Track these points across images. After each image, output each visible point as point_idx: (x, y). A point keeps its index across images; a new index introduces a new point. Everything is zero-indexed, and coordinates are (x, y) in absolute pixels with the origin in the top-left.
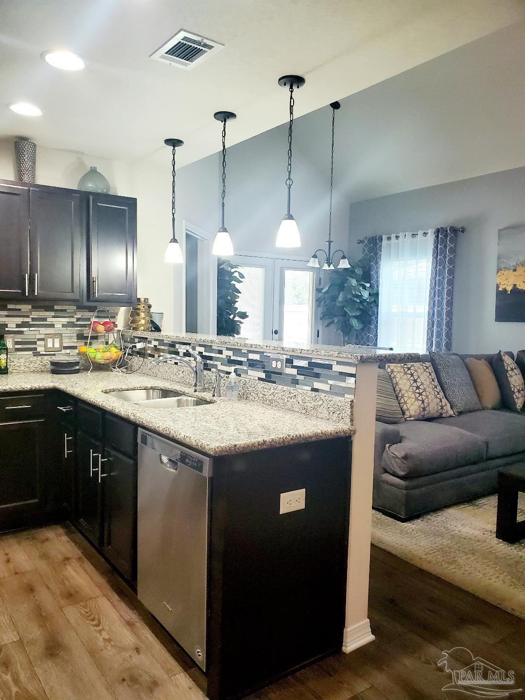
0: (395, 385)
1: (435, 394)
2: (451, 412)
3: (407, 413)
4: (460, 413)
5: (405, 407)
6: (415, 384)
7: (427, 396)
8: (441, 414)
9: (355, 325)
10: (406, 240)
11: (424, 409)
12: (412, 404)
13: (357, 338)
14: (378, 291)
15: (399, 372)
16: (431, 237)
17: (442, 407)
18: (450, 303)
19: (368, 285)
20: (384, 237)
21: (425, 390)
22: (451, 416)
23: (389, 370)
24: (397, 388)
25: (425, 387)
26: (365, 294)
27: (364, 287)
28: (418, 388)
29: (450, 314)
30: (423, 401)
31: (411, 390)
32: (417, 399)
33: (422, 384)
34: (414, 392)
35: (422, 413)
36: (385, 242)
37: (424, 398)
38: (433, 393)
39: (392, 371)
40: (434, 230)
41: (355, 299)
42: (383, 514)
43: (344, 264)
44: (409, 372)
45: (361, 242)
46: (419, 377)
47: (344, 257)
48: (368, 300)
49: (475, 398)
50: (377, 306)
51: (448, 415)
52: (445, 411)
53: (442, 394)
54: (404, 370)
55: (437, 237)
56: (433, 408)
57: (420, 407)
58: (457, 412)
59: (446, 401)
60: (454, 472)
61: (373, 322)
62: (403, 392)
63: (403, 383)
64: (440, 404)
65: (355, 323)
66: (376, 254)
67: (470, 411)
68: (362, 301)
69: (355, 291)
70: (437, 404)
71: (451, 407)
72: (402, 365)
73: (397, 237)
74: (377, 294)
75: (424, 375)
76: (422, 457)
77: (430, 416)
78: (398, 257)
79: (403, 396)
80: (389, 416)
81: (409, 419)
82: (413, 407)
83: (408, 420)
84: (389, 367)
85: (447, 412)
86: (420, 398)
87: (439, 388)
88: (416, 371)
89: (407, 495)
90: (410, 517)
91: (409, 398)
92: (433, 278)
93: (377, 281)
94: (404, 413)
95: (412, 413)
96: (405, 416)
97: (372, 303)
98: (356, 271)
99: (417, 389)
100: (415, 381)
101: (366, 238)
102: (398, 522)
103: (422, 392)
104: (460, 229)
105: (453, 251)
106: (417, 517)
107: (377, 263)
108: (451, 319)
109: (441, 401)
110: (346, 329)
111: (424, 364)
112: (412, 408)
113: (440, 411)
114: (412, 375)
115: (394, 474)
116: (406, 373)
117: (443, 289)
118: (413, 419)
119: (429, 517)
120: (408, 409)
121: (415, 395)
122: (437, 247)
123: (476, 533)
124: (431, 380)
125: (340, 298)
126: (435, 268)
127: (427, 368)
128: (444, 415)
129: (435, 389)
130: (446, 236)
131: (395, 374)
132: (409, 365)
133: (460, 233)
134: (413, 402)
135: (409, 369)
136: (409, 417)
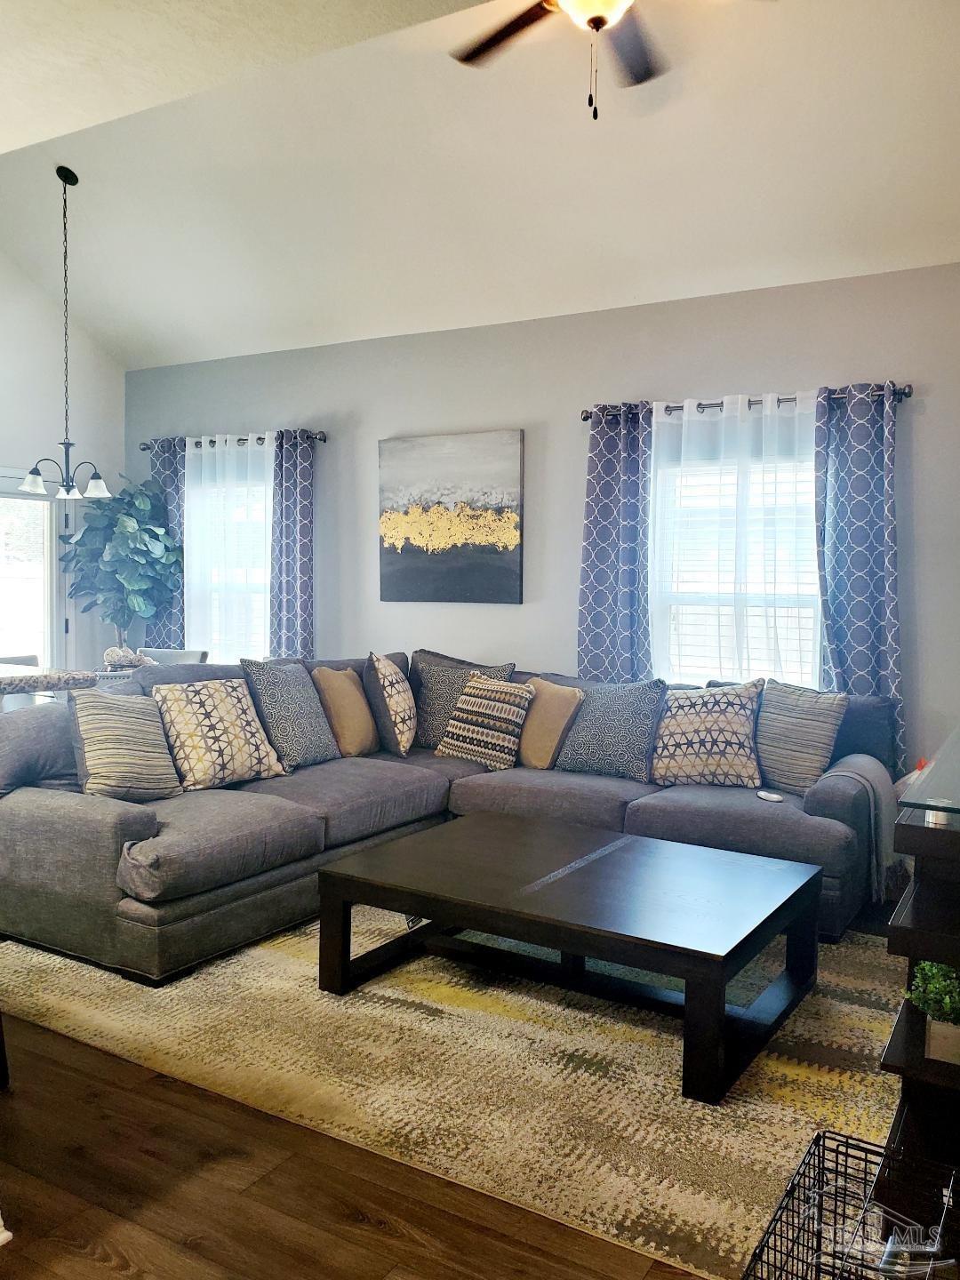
0: (168, 726)
1: (246, 736)
2: (278, 768)
3: (190, 778)
4: (297, 768)
5: (186, 767)
6: (207, 722)
7: (230, 743)
8: (259, 773)
9: (140, 608)
10: (227, 449)
11: (223, 767)
12: (199, 760)
13: (148, 633)
14: (182, 541)
15: (177, 700)
16: (270, 447)
17: (260, 761)
18: (307, 569)
19: (161, 531)
20: (190, 442)
21: (225, 731)
22: (278, 775)
23: (158, 698)
24: (173, 732)
25: (227, 724)
26: (157, 549)
27: (155, 537)
28: (212, 728)
29: (308, 587)
30: (221, 753)
31: (200, 734)
32: (209, 749)
33: (221, 720)
34: (204, 737)
35: (220, 775)
36: (190, 450)
37: (223, 745)
38: (242, 735)
39: (164, 700)
40: (275, 434)
41: (136, 558)
42: (124, 977)
43: (98, 490)
44: (197, 699)
45: (146, 447)
46: (215, 707)
47: (96, 476)
48: (163, 561)
49: (327, 738)
50: (182, 571)
51: (272, 773)
52: (266, 768)
53: (262, 735)
54: (187, 696)
55: (280, 446)
56: (241, 763)
57: (214, 763)
58: (291, 766)
59: (269, 748)
60: (262, 878)
61: (175, 602)
62: (183, 738)
63: (184, 722)
64: (256, 755)
65: (137, 603)
66: (176, 472)
67: (316, 763)
68: (152, 563)
69: (134, 542)
70: (251, 755)
71: (279, 759)
72: (185, 686)
73: (212, 443)
74: (181, 549)
75: (228, 704)
76: (191, 859)
77: (235, 778)
78: (216, 482)
79: (182, 746)
80: (146, 785)
81: (192, 788)
82: (199, 764)
83: (191, 791)
84: (158, 691)
85: (269, 769)
86: (216, 747)
87: (257, 724)
88: (210, 696)
89: (161, 934)
90: (170, 977)
91: (194, 747)
92: (277, 524)
93: (181, 525)
94: (182, 778)
95: (199, 776)
96: (185, 784)
97: (171, 565)
98: (137, 503)
99: (209, 731)
100: (208, 715)
101: (156, 441)
102: (146, 989)
103: (221, 735)
104: (317, 434)
105: (309, 474)
106: (188, 972)
107: (178, 489)
108: (311, 597)
109: (257, 749)
110: (123, 615)
111: (229, 683)
112: (199, 766)
113: (256, 768)
114: (202, 704)
115: (138, 899)
116: (190, 702)
117: (294, 541)
118: (201, 787)
119: (211, 969)
120: (191, 769)
121: (206, 742)
122: (280, 466)
123: (287, 985)
124: (240, 712)
125: (107, 556)
126: (278, 503)
127: (234, 689)
128: (264, 775)
129: (248, 728)
130: (295, 446)
131: (169, 703)
132: (198, 686)
133: (319, 444)
134: (201, 755)
135: (197, 693)
136: (194, 785)
